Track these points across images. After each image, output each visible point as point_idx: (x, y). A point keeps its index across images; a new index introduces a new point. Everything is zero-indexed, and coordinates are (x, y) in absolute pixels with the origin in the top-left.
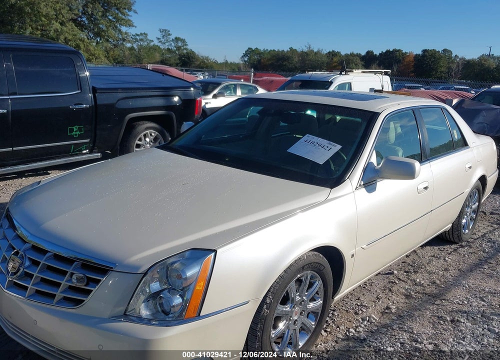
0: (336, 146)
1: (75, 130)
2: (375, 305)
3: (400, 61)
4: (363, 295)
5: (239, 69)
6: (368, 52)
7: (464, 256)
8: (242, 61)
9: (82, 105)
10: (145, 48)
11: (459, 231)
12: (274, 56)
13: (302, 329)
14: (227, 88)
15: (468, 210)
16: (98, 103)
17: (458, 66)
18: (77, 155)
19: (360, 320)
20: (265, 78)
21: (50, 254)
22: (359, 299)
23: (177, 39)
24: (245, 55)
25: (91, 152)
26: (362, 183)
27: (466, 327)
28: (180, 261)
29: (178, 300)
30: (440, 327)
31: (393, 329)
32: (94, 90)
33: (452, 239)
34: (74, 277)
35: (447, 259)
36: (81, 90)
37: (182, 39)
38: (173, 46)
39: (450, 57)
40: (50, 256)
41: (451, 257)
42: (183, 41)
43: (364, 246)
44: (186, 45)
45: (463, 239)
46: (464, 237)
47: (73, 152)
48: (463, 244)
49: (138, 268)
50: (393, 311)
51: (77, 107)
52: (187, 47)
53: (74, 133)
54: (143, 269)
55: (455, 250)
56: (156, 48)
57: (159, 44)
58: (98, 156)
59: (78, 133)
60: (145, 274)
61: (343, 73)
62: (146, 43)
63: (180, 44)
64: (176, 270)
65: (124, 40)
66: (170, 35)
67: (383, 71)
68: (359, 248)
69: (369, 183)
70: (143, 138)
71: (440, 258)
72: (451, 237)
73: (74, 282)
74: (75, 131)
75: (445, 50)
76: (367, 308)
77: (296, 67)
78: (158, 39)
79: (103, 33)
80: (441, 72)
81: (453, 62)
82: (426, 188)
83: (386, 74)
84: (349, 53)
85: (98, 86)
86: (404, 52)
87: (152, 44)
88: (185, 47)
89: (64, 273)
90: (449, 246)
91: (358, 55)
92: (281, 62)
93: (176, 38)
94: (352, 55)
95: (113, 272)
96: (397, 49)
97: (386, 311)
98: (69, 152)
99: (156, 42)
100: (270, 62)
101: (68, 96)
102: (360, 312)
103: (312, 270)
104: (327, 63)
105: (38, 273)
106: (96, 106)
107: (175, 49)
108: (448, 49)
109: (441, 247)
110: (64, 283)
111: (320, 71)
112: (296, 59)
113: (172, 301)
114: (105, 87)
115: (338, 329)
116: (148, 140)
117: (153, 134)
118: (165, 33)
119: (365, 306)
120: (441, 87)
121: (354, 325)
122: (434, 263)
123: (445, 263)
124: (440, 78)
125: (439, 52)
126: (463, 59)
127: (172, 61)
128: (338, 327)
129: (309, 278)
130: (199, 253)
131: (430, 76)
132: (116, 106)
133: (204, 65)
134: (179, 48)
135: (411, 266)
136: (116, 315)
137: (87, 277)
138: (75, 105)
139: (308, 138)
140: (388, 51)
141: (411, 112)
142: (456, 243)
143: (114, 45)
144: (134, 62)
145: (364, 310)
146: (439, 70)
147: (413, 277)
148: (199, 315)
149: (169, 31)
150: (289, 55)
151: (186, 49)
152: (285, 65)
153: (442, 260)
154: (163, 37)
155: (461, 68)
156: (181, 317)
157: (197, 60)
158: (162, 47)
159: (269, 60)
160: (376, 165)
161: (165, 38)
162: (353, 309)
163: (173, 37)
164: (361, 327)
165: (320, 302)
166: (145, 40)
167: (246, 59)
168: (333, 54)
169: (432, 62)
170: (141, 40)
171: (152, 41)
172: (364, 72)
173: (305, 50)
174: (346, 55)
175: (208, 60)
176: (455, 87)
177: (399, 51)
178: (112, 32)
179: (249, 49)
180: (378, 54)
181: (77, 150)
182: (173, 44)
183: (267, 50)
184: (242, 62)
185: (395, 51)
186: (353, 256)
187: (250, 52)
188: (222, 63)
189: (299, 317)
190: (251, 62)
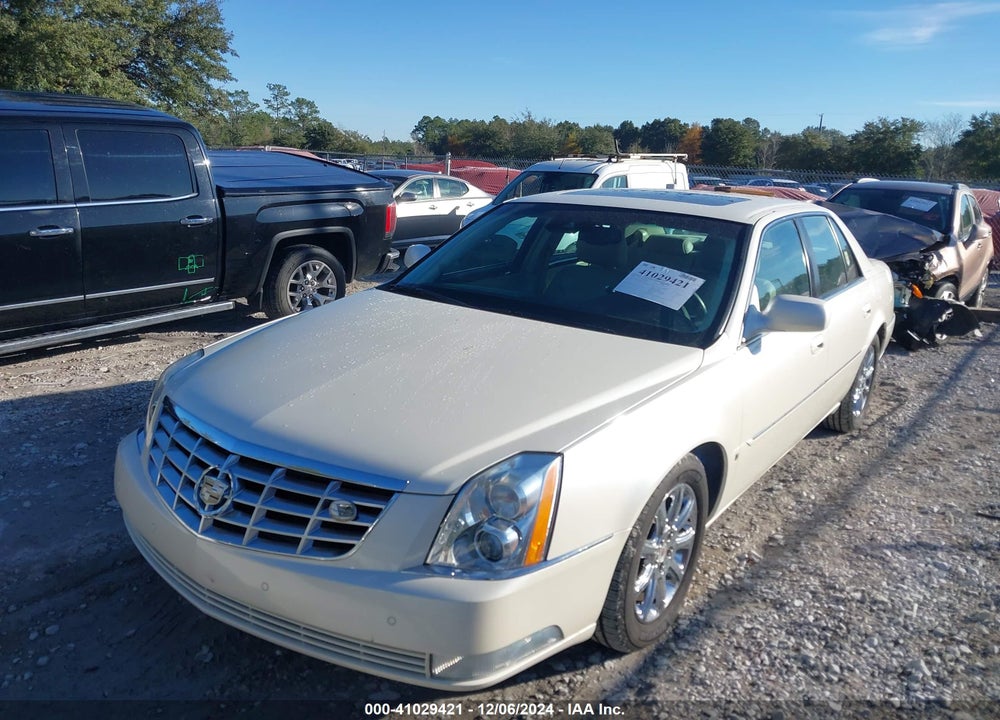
0: (695, 280)
1: (190, 261)
2: (752, 536)
3: (676, 137)
4: (728, 520)
5: (410, 152)
6: (624, 125)
7: (862, 452)
8: (413, 138)
9: (201, 217)
10: (244, 117)
11: (849, 413)
12: (470, 131)
13: (668, 577)
14: (415, 186)
15: (862, 379)
16: (228, 214)
17: (771, 147)
18: (192, 305)
19: (736, 560)
20: (470, 168)
21: (280, 470)
22: (723, 527)
23: (300, 102)
24: (418, 129)
25: (215, 300)
26: (744, 340)
27: (900, 562)
28: (508, 474)
29: (511, 536)
30: (861, 564)
31: (790, 571)
32: (220, 193)
33: (838, 427)
34: (333, 506)
35: (837, 458)
36: (198, 191)
37: (309, 102)
38: (293, 116)
39: (756, 132)
40: (280, 474)
41: (842, 456)
42: (311, 105)
43: (750, 441)
44: (316, 112)
45: (855, 426)
46: (857, 423)
47: (187, 299)
48: (855, 433)
49: (445, 485)
50: (782, 543)
51: (193, 221)
52: (319, 116)
53: (188, 268)
54: (454, 487)
55: (846, 444)
56: (263, 118)
57: (269, 111)
58: (229, 306)
59: (195, 266)
60: (457, 495)
61: (613, 160)
62: (245, 109)
63: (305, 111)
64: (504, 488)
65: (215, 104)
66: (287, 94)
67: (676, 155)
68: (744, 444)
69: (751, 340)
70: (301, 273)
71: (826, 457)
72: (836, 423)
73: (335, 515)
74: (191, 264)
75: (748, 121)
76: (741, 540)
77: (507, 150)
78: (267, 101)
79: (179, 91)
80: (744, 156)
81: (761, 140)
82: (821, 346)
83: (680, 160)
84: (592, 126)
85: (224, 185)
86: (682, 123)
87: (257, 109)
88: (314, 115)
89: (313, 502)
90: (832, 438)
91: (608, 129)
92: (481, 141)
93: (298, 100)
94: (597, 128)
95: (402, 495)
96: (672, 118)
97: (771, 544)
98: (181, 300)
99: (263, 107)
100: (464, 141)
101: (176, 203)
102: (733, 547)
103: (687, 483)
104: (559, 143)
105: (263, 504)
106: (224, 220)
107: (297, 119)
108: (754, 118)
109: (821, 440)
110: (314, 517)
111: (574, 156)
112: (507, 136)
113: (504, 537)
114: (237, 186)
115: (707, 575)
116: (309, 276)
117: (317, 267)
118: (279, 91)
119: (737, 538)
120: (751, 181)
121: (728, 568)
122: (821, 466)
123: (835, 464)
124: (745, 166)
125: (739, 122)
126: (776, 134)
127: (294, 139)
128: (705, 572)
129: (682, 494)
130: (535, 460)
131: (727, 163)
132: (258, 219)
133: (351, 147)
134: (303, 118)
135: (786, 471)
136: (411, 566)
137: (357, 506)
138: (189, 218)
139: (644, 268)
140: (656, 122)
141: (791, 222)
142: (842, 432)
143: (198, 111)
144: (226, 142)
145: (738, 544)
146: (742, 154)
147: (796, 488)
148: (545, 559)
149: (285, 88)
150: (495, 128)
151: (317, 119)
152: (489, 146)
153: (830, 461)
154: (276, 98)
155: (776, 149)
156: (520, 564)
157: (338, 138)
158: (274, 116)
159: (462, 137)
160: (758, 309)
161: (279, 100)
162: (719, 543)
163: (292, 98)
164: (741, 571)
165: (691, 532)
166: (243, 103)
167: (420, 136)
168: (567, 128)
169: (730, 140)
170: (237, 103)
171: (257, 105)
172: (644, 158)
173: (522, 120)
174: (588, 129)
175: (355, 138)
176: (775, 180)
177: (675, 121)
178: (194, 90)
179: (425, 118)
180: (640, 128)
181: (192, 297)
182: (293, 111)
183: (456, 120)
184: (412, 141)
185: (668, 121)
186: (737, 456)
187: (426, 124)
188: (379, 142)
189: (665, 559)
190: (430, 140)
